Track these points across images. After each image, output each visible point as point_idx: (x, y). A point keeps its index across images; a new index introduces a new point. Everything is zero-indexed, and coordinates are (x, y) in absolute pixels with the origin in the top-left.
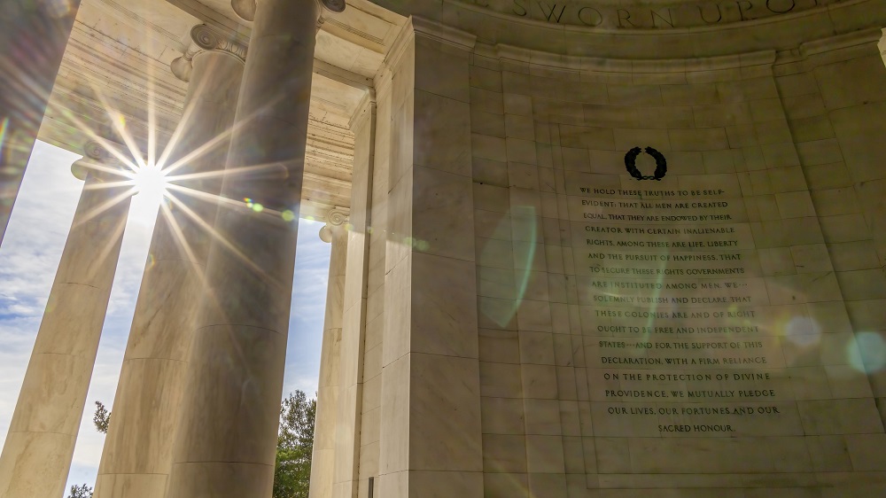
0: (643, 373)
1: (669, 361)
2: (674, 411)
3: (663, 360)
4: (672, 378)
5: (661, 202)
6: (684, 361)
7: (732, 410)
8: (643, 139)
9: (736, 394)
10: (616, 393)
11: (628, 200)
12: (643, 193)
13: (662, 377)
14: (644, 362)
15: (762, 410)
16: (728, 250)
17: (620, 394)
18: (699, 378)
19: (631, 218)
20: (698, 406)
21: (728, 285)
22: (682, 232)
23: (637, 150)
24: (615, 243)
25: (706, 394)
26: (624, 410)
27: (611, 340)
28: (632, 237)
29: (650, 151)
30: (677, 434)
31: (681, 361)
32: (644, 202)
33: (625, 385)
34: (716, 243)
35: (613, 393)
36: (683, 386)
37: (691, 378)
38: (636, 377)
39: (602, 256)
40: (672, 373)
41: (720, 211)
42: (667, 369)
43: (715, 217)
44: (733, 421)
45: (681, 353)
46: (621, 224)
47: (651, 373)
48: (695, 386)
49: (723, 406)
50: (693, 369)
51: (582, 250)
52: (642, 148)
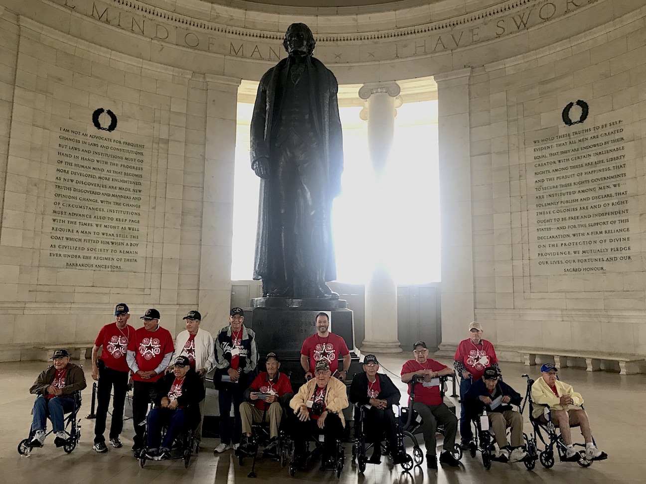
0: (559, 243)
1: (574, 235)
2: (574, 261)
3: (571, 235)
4: (575, 244)
5: (581, 138)
6: (583, 234)
7: (605, 259)
8: (576, 96)
9: (609, 250)
10: (544, 255)
11: (562, 141)
12: (571, 134)
13: (570, 245)
14: (560, 237)
15: (622, 258)
16: (618, 163)
17: (546, 254)
19: (562, 153)
20: (586, 258)
21: (615, 186)
22: (592, 155)
23: (571, 105)
24: (551, 171)
25: (592, 251)
26: (547, 262)
27: (543, 227)
28: (563, 165)
29: (580, 103)
30: (574, 272)
31: (581, 234)
32: (571, 140)
33: (549, 250)
34: (612, 158)
35: (542, 254)
36: (580, 248)
37: (585, 243)
38: (555, 245)
39: (543, 181)
40: (575, 241)
41: (617, 136)
42: (573, 240)
43: (614, 141)
44: (605, 265)
45: (581, 230)
46: (556, 158)
47: (563, 243)
48: (587, 248)
49: (601, 257)
50: (587, 238)
51: (531, 179)
52: (575, 101)
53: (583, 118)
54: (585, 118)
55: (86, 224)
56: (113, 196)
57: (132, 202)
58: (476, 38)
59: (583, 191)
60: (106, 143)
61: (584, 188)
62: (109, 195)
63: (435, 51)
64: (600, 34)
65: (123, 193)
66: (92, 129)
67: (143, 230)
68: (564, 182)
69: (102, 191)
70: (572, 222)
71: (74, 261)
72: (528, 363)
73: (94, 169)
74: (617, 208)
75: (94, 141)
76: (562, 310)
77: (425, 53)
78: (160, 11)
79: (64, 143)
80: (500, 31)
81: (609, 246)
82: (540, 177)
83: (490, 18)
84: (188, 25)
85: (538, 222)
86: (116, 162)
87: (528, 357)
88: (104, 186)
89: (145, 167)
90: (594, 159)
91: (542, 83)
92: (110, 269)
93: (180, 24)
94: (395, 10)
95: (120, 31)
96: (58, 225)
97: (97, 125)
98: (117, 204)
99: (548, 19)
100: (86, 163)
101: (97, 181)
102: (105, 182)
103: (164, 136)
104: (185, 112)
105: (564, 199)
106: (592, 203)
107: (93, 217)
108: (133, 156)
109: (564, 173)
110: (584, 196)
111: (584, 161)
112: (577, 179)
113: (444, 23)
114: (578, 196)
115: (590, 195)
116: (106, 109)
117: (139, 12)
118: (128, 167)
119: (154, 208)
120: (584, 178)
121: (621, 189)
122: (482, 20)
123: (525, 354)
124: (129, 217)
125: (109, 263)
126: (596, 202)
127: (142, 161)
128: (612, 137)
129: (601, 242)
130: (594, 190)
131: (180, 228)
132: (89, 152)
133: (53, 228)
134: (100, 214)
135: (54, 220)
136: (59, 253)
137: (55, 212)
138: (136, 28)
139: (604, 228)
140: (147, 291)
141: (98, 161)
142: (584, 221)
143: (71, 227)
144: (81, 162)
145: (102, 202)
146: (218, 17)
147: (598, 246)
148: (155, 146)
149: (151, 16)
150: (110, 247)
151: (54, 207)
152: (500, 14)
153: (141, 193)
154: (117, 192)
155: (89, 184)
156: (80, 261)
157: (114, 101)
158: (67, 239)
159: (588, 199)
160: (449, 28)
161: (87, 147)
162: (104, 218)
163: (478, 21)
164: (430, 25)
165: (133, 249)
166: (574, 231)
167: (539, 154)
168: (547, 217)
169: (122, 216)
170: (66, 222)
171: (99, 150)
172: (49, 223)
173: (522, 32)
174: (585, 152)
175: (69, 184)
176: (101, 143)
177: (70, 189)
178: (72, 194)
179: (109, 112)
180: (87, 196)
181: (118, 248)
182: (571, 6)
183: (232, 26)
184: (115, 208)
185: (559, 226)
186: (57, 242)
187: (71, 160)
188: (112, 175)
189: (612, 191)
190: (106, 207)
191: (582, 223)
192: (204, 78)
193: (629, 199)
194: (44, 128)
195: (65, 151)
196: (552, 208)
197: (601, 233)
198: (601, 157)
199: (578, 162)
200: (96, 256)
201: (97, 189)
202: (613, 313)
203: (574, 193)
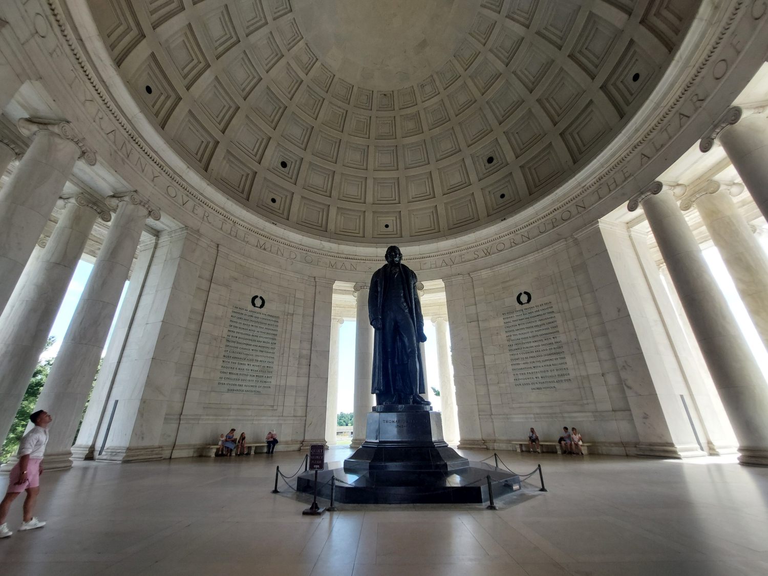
0: (526, 372)
1: (534, 367)
2: (537, 383)
3: (532, 367)
5: (529, 312)
6: (540, 367)
7: (555, 381)
8: (523, 289)
9: (557, 376)
11: (518, 313)
12: (523, 310)
13: (532, 373)
14: (526, 369)
15: (565, 380)
16: (553, 325)
17: (519, 379)
18: (545, 372)
19: (520, 320)
20: (544, 381)
21: (554, 338)
22: (537, 321)
23: (520, 294)
24: (515, 330)
25: (547, 377)
26: (520, 385)
27: (515, 363)
28: (521, 327)
29: (525, 293)
30: (538, 390)
31: (538, 367)
32: (524, 313)
33: (520, 377)
34: (549, 323)
35: (516, 379)
36: (539, 375)
37: (542, 372)
38: (524, 374)
39: (511, 336)
40: (536, 371)
41: (550, 310)
42: (533, 370)
43: (549, 313)
44: (556, 385)
45: (538, 364)
46: (517, 323)
47: (528, 372)
48: (544, 375)
49: (553, 380)
50: (542, 369)
51: (504, 335)
52: (523, 292)
53: (529, 300)
54: (530, 301)
55: (241, 364)
56: (259, 346)
57: (270, 351)
58: (463, 260)
59: (535, 341)
60: (258, 315)
61: (535, 340)
62: (256, 346)
63: (441, 266)
64: (531, 258)
65: (264, 345)
66: (250, 307)
67: (275, 368)
68: (523, 336)
69: (253, 343)
70: (532, 360)
71: (232, 387)
72: (519, 450)
73: (250, 330)
74: (558, 350)
75: (251, 314)
76: (534, 414)
77: (436, 267)
78: (293, 244)
79: (234, 315)
80: (476, 256)
81: (556, 373)
82: (509, 334)
83: (470, 250)
84: (307, 252)
85: (512, 360)
86: (262, 326)
87: (518, 446)
88: (254, 341)
89: (279, 329)
90: (539, 323)
91: (503, 282)
92: (253, 393)
93: (303, 251)
94: (419, 245)
95: (271, 254)
96: (225, 365)
97: (254, 304)
98: (261, 351)
99: (501, 251)
100: (245, 327)
101: (250, 338)
102: (255, 338)
103: (291, 311)
104: (303, 297)
105: (525, 346)
106: (541, 348)
107: (246, 359)
108: (273, 323)
109: (523, 331)
110: (536, 344)
111: (534, 324)
112: (531, 335)
113: (445, 252)
114: (533, 344)
115: (540, 343)
116: (259, 296)
117: (282, 245)
118: (269, 329)
119: (283, 354)
120: (535, 334)
121: (558, 340)
122: (465, 251)
123: (517, 444)
124: (267, 359)
125: (254, 389)
126: (544, 348)
127: (277, 326)
128: (546, 311)
129: (551, 371)
130: (542, 340)
131: (297, 366)
132: (248, 320)
133: (222, 367)
134: (251, 357)
135: (223, 361)
136: (224, 382)
137: (224, 356)
138: (279, 253)
139: (551, 363)
140: (275, 407)
141: (252, 326)
142: (539, 359)
143: (232, 366)
144: (242, 326)
145: (252, 350)
146: (323, 248)
147: (549, 374)
148: (286, 317)
149: (287, 247)
150: (254, 379)
151: (223, 353)
152: (475, 248)
153: (276, 345)
154: (262, 344)
155: (246, 339)
156: (235, 388)
157: (264, 292)
158: (230, 373)
159: (539, 346)
160: (448, 255)
161: (247, 318)
162: (253, 360)
163: (464, 251)
164: (438, 253)
165: (269, 380)
166: (534, 365)
167: (507, 320)
168: (516, 357)
169: (263, 359)
170: (230, 362)
171: (253, 319)
172: (221, 363)
173: (488, 257)
174: (532, 320)
175: (234, 339)
176: (255, 315)
177: (234, 342)
178: (236, 345)
179: (261, 298)
180: (244, 346)
181: (260, 379)
182: (513, 244)
183: (332, 252)
184: (260, 354)
185: (524, 362)
186: (223, 375)
187: (237, 325)
188: (259, 334)
189: (553, 341)
190: (254, 353)
191: (538, 360)
192: (315, 279)
193: (563, 345)
194: (224, 306)
195: (234, 319)
196: (519, 351)
197: (550, 365)
198: (542, 322)
199: (530, 325)
200: (246, 384)
201: (250, 343)
202: (566, 415)
203: (530, 342)
